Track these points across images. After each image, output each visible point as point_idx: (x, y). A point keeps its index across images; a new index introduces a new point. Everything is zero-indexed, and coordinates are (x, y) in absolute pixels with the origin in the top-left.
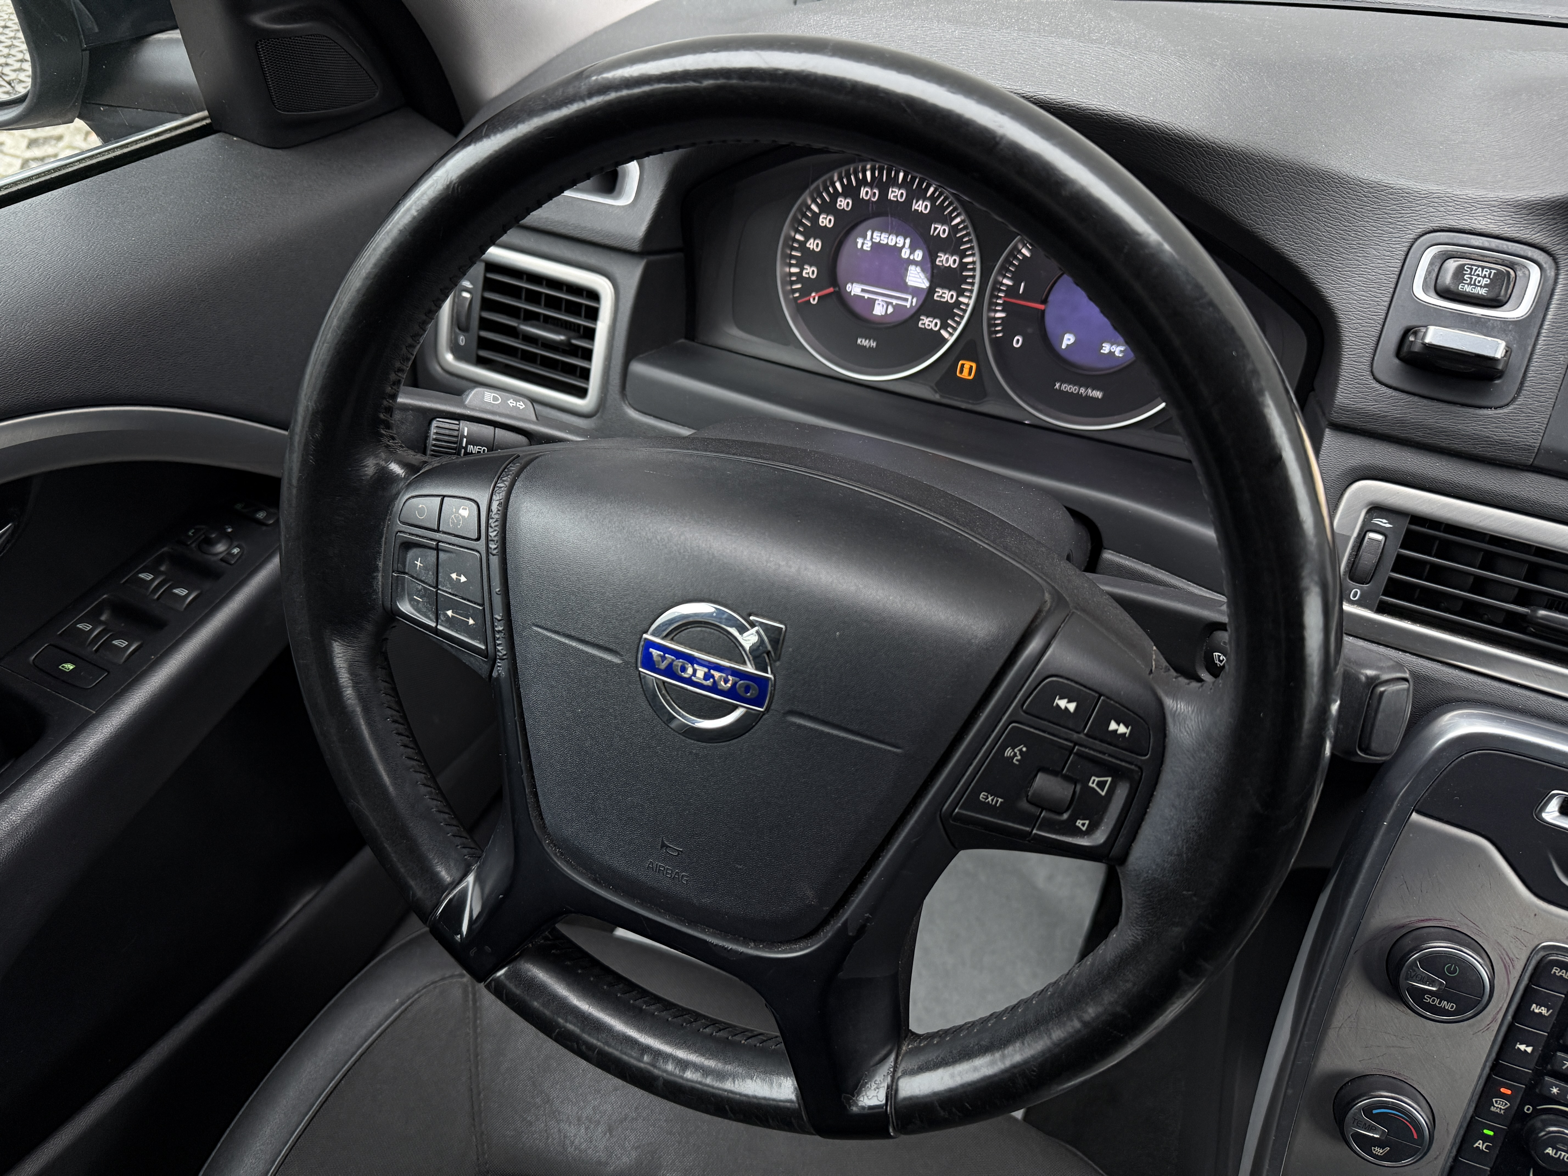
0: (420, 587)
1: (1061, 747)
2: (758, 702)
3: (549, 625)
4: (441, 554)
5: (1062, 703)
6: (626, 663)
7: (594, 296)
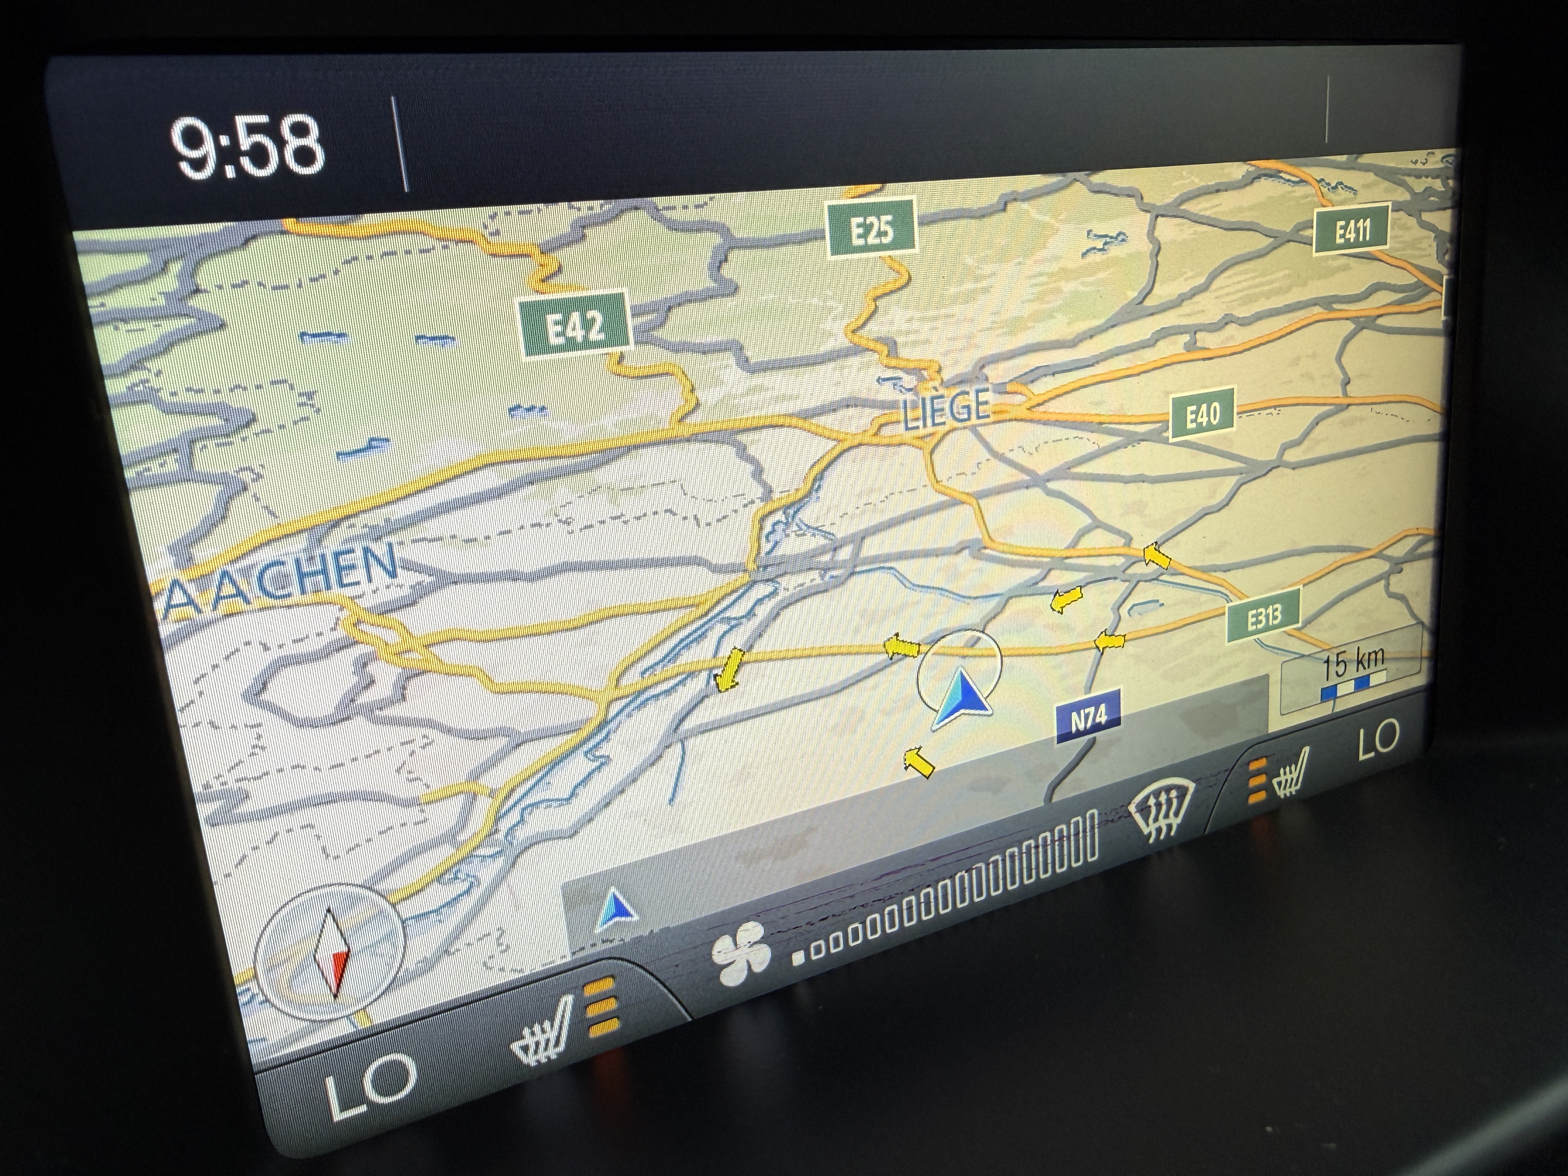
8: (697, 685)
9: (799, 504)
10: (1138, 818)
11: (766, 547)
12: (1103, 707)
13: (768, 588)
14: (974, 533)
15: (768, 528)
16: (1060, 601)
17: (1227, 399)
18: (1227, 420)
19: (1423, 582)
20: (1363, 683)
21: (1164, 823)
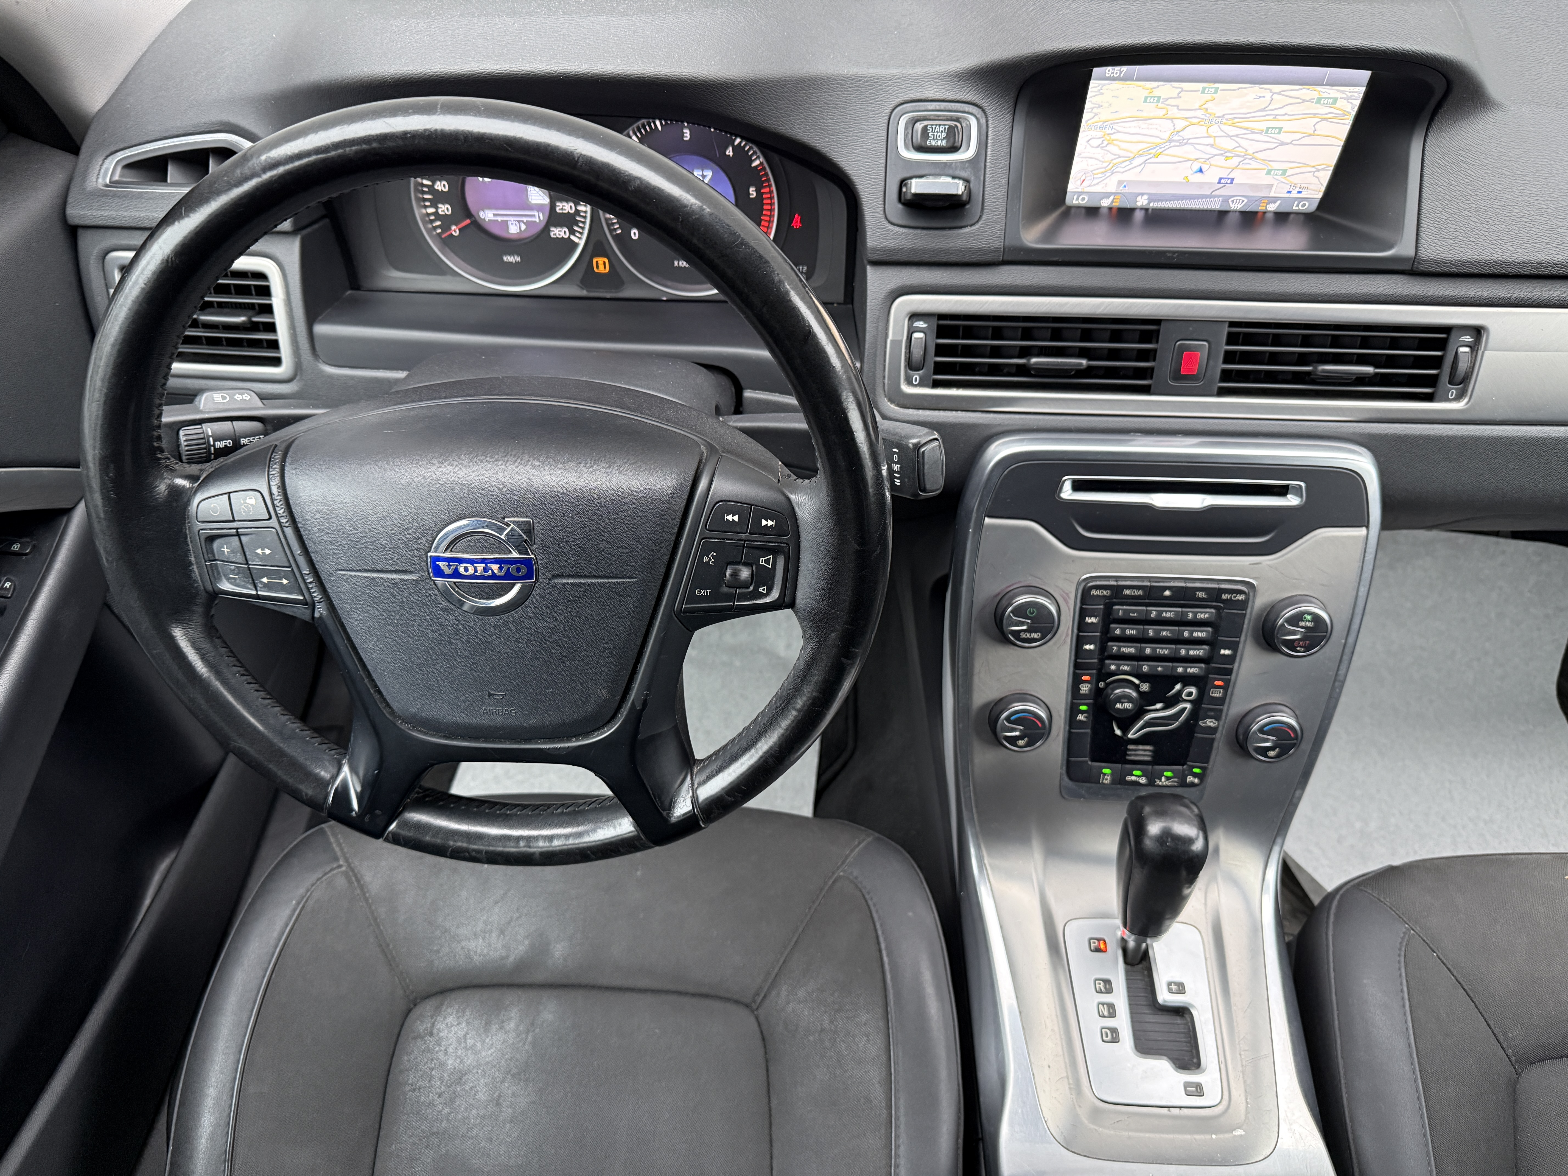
0: (233, 568)
1: (737, 546)
2: (529, 576)
3: (350, 566)
4: (243, 538)
5: (730, 518)
6: (422, 577)
7: (262, 276)
8: (1151, 156)
9: (1179, 132)
10: (1231, 203)
11: (1171, 137)
12: (1229, 180)
13: (1169, 144)
14: (1212, 143)
15: (1172, 134)
16: (1226, 158)
17: (1281, 129)
18: (1279, 133)
19: (1325, 177)
20: (1299, 192)
21: (1236, 206)
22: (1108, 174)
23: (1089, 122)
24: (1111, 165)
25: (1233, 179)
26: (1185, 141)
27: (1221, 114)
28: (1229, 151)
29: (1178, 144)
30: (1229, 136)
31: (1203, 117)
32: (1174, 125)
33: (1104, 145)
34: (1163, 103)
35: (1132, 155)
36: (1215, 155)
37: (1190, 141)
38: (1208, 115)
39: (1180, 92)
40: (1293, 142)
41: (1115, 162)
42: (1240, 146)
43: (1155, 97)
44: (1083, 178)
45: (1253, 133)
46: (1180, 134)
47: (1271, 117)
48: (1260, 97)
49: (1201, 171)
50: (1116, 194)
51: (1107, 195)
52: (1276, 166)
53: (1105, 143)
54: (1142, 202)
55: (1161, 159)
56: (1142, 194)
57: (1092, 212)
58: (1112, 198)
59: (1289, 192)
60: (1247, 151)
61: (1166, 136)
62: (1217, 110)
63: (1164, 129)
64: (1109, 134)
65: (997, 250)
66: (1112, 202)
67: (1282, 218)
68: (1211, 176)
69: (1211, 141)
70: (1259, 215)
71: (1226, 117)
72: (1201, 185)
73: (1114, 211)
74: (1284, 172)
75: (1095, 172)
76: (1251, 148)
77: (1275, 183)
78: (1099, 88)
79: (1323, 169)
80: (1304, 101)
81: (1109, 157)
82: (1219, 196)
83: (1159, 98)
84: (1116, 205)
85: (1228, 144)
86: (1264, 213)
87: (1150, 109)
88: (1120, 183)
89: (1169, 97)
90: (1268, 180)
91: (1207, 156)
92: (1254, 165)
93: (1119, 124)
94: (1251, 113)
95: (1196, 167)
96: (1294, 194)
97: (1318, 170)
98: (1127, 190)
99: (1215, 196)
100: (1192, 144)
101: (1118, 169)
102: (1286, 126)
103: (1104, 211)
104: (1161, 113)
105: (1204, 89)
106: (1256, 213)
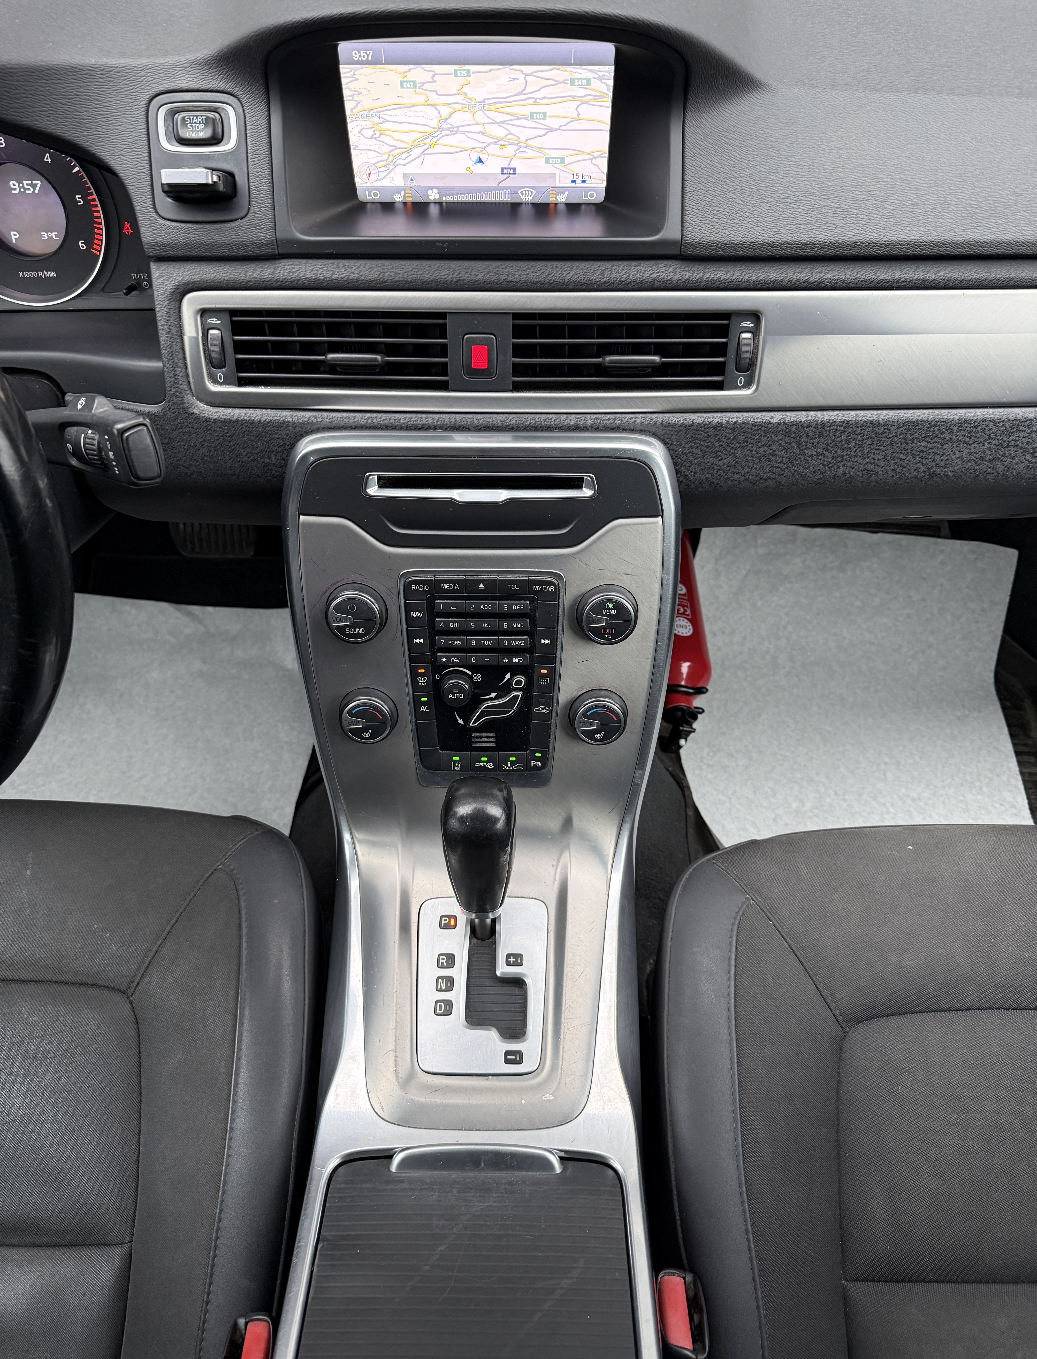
8: (427, 146)
9: (447, 119)
10: (520, 195)
11: (440, 125)
12: (512, 170)
13: (441, 133)
14: (482, 130)
15: (441, 122)
16: (502, 147)
17: (545, 114)
18: (545, 118)
19: (603, 163)
20: (584, 182)
21: (527, 198)
22: (391, 167)
23: (354, 111)
24: (391, 157)
25: (514, 169)
26: (455, 129)
27: (481, 99)
28: (502, 139)
29: (449, 132)
30: (496, 123)
31: (464, 102)
32: (439, 113)
33: (377, 135)
34: (420, 88)
35: (409, 146)
36: (489, 144)
37: (460, 129)
38: (469, 101)
39: (433, 77)
40: (562, 128)
41: (394, 153)
42: (511, 134)
43: (410, 82)
44: (368, 172)
45: (519, 118)
46: (448, 121)
47: (531, 101)
48: (514, 79)
49: (480, 161)
50: (404, 188)
51: (398, 189)
52: (552, 154)
53: (378, 133)
54: (433, 196)
55: (438, 149)
56: (432, 188)
57: (387, 207)
58: (403, 192)
59: (574, 182)
60: (519, 138)
61: (434, 123)
62: (478, 95)
63: (430, 117)
64: (378, 124)
65: (269, 243)
66: (405, 197)
67: (573, 208)
68: (493, 166)
69: (479, 128)
70: (552, 206)
71: (488, 102)
72: (484, 176)
73: (409, 206)
74: (562, 160)
75: (379, 165)
76: (524, 135)
77: (557, 172)
78: (352, 73)
79: (599, 156)
80: (559, 82)
81: (386, 149)
82: (507, 188)
83: (414, 82)
84: (409, 199)
85: (498, 132)
86: (556, 204)
87: (410, 96)
88: (405, 175)
89: (424, 81)
90: (548, 169)
91: (483, 145)
92: (530, 153)
93: (385, 113)
94: (510, 97)
95: (475, 158)
96: (579, 184)
97: (595, 158)
98: (414, 184)
99: (503, 188)
100: (462, 132)
101: (399, 162)
102: (550, 110)
103: (399, 207)
104: (422, 99)
105: (456, 71)
106: (548, 204)
